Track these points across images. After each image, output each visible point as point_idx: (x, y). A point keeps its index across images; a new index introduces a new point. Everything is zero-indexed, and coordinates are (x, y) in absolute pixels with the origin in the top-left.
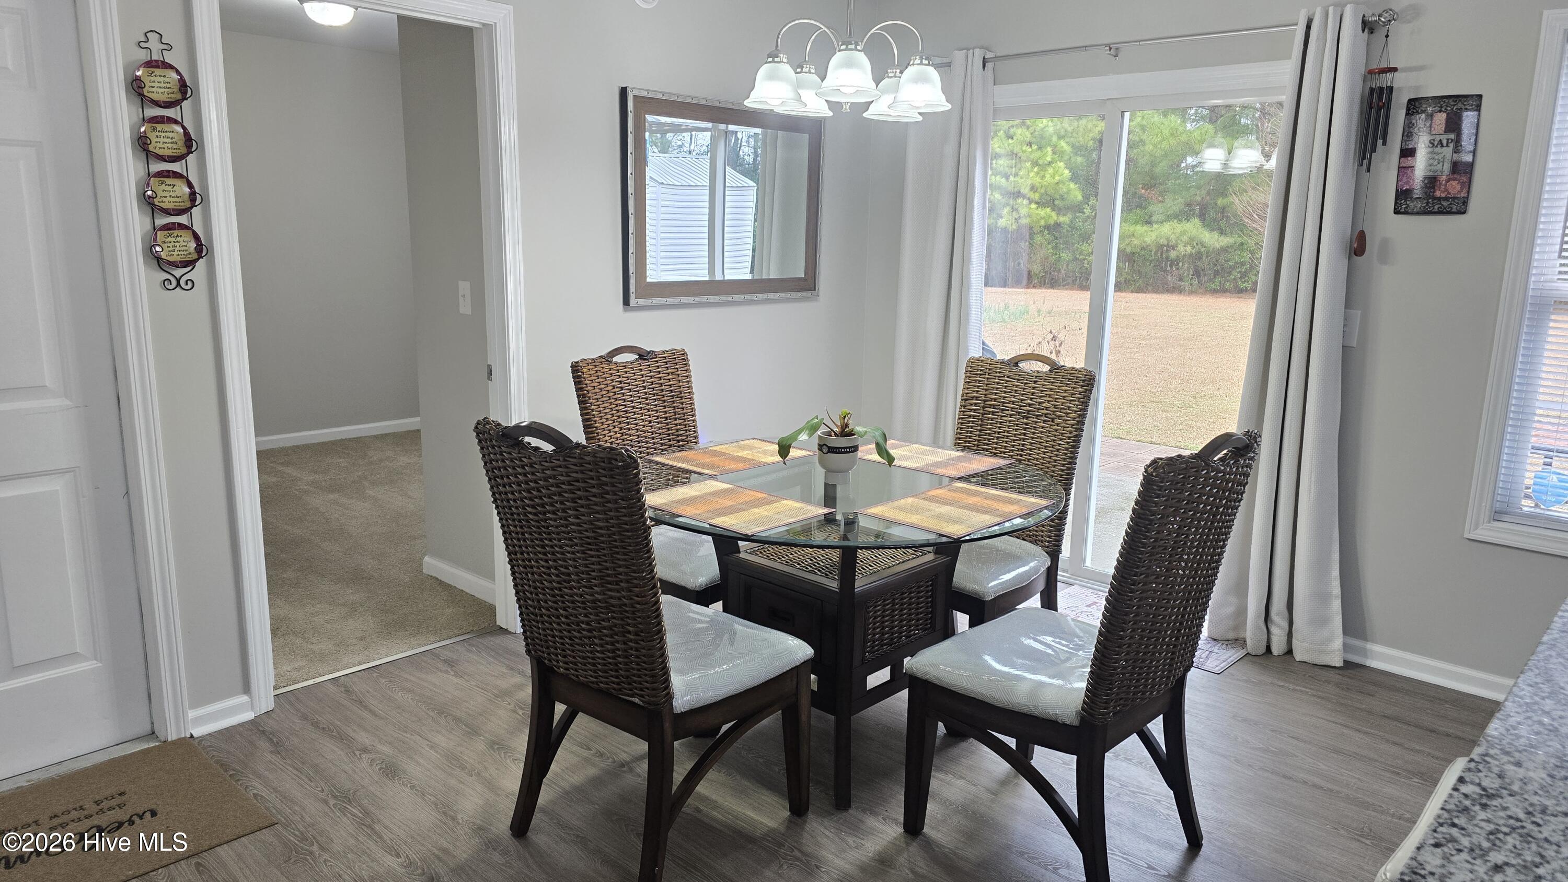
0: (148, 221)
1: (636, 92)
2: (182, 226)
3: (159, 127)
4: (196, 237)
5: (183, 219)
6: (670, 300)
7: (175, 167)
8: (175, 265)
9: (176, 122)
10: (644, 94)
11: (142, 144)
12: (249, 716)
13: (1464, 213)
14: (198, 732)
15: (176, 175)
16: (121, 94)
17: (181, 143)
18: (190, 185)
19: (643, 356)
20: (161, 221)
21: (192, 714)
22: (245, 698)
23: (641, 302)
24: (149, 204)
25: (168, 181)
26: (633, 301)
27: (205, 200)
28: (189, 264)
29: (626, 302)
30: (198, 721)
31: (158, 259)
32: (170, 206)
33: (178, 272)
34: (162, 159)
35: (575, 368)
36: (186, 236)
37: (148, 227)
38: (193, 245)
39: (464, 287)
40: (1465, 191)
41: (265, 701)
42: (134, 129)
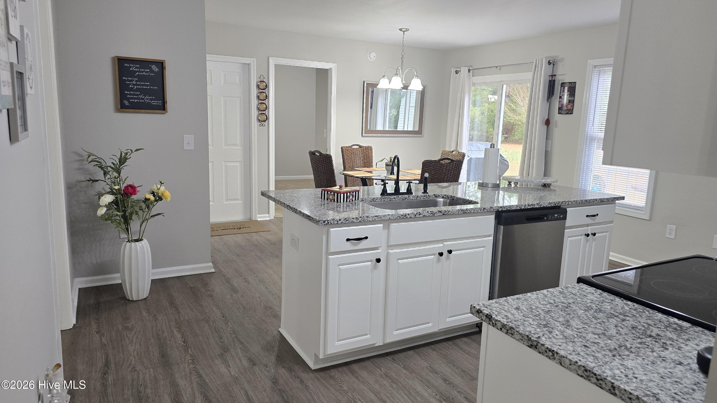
0: (258, 112)
1: (367, 82)
2: (264, 114)
3: (261, 94)
4: (266, 116)
5: (264, 112)
6: (374, 135)
7: (263, 102)
8: (262, 121)
9: (264, 93)
10: (369, 82)
11: (258, 97)
12: (269, 219)
13: (572, 113)
14: (259, 220)
15: (264, 103)
16: (255, 87)
17: (265, 97)
18: (266, 105)
19: (360, 147)
20: (260, 112)
21: (258, 216)
22: (268, 215)
23: (366, 135)
24: (258, 109)
25: (262, 104)
26: (363, 135)
27: (269, 108)
28: (265, 121)
29: (362, 135)
30: (259, 217)
31: (259, 120)
32: (262, 110)
33: (263, 123)
34: (261, 100)
35: (342, 148)
36: (264, 115)
37: (258, 114)
38: (266, 117)
39: (325, 130)
40: (572, 108)
41: (272, 218)
42: (257, 94)
